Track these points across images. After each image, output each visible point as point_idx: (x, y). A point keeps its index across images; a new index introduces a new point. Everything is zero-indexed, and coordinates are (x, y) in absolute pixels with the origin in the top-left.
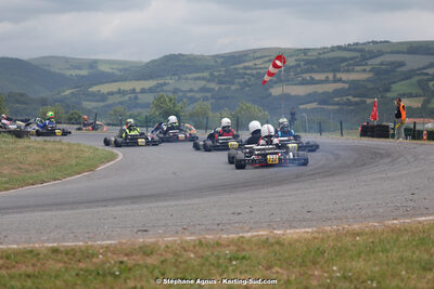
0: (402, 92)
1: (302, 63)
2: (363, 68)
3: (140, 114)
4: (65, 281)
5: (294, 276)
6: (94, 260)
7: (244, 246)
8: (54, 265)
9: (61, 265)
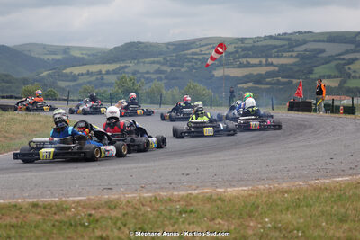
0: (322, 74)
1: (240, 50)
2: (290, 54)
3: (105, 92)
4: (42, 230)
5: (233, 227)
6: (68, 213)
7: (192, 202)
8: (34, 217)
9: (40, 217)
